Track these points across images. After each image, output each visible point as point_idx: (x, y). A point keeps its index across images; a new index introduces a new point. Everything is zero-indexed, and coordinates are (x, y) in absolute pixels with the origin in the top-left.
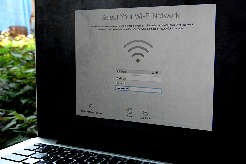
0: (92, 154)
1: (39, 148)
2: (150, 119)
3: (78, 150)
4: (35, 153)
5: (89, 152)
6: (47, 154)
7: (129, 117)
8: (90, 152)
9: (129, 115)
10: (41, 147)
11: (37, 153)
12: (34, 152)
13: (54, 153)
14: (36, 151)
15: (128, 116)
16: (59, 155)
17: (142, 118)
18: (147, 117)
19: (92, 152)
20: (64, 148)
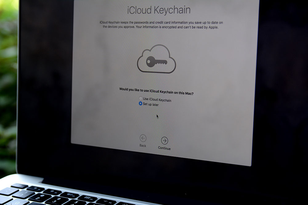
0: (90, 198)
1: (18, 190)
2: (170, 149)
3: (71, 193)
4: (12, 199)
5: (85, 196)
6: (29, 200)
7: (143, 146)
8: (88, 196)
9: (143, 144)
10: (20, 190)
11: (14, 199)
12: (11, 197)
13: (38, 199)
14: (13, 196)
15: (141, 145)
16: (44, 202)
17: (159, 148)
18: (166, 146)
19: (89, 197)
20: (53, 190)
